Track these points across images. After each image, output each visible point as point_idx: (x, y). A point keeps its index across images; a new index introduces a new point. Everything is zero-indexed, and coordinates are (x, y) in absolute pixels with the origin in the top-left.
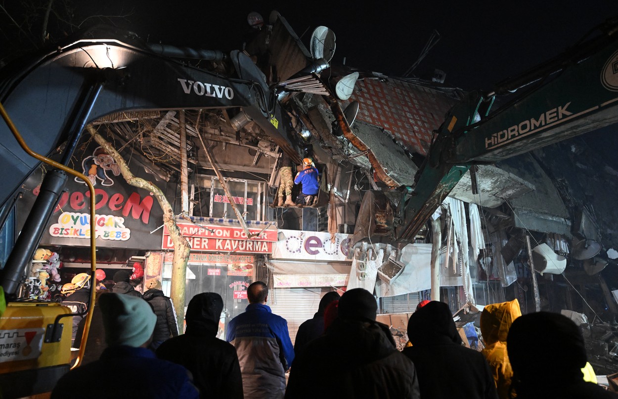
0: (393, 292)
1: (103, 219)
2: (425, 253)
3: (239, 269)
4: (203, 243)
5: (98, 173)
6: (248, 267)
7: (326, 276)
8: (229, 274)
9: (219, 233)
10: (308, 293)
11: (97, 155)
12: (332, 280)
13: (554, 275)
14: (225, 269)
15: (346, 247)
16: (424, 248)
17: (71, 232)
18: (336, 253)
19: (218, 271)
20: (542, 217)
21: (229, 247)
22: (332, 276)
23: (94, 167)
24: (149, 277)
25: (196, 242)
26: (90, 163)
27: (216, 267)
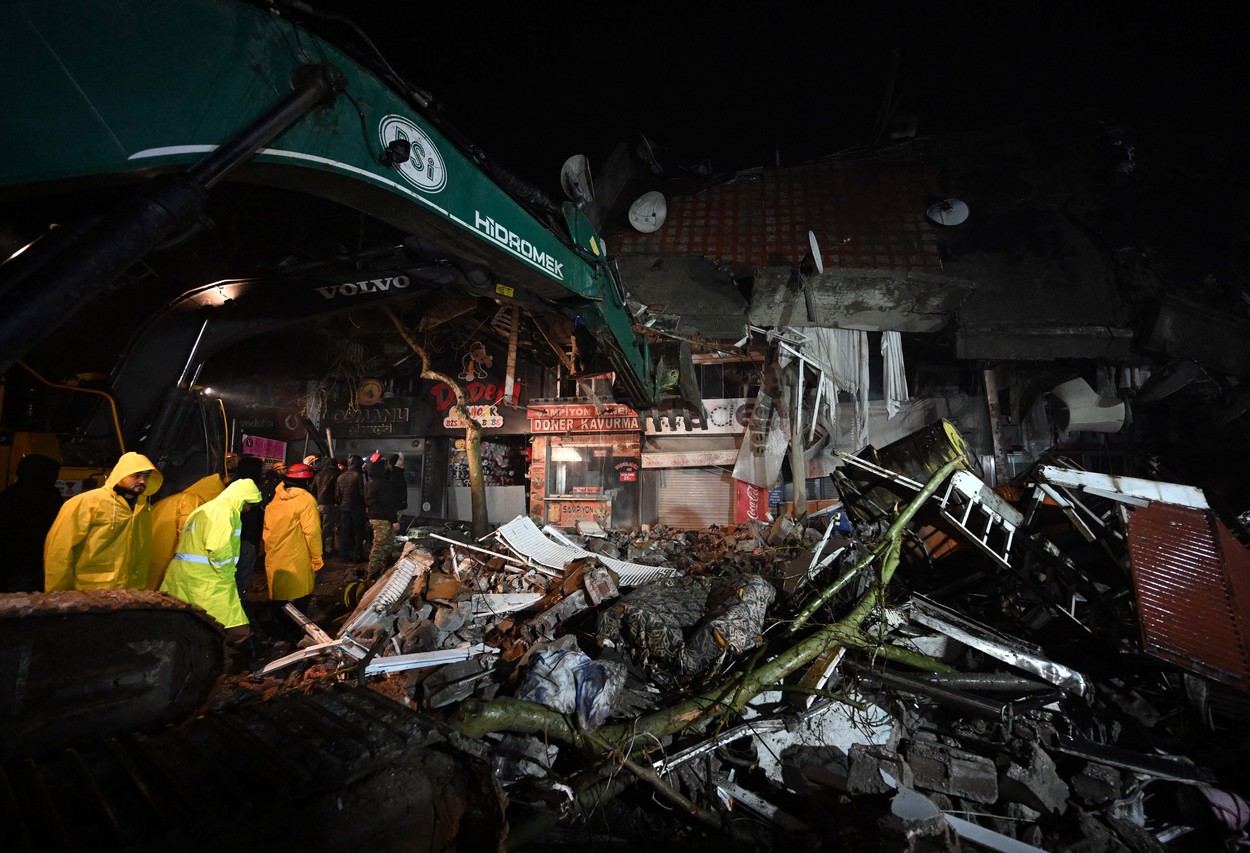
0: (821, 471)
1: (481, 409)
2: (879, 414)
3: (624, 448)
4: (568, 424)
5: (475, 368)
6: (634, 447)
7: (707, 453)
8: (615, 455)
9: (579, 412)
10: (705, 475)
11: (472, 351)
12: (717, 457)
13: (1107, 434)
14: (610, 450)
15: (746, 415)
16: (878, 407)
17: (458, 423)
18: (730, 423)
19: (604, 452)
20: (1035, 333)
21: (595, 426)
22: (718, 453)
23: (471, 363)
24: (536, 461)
25: (561, 424)
26: (468, 359)
27: (601, 449)
